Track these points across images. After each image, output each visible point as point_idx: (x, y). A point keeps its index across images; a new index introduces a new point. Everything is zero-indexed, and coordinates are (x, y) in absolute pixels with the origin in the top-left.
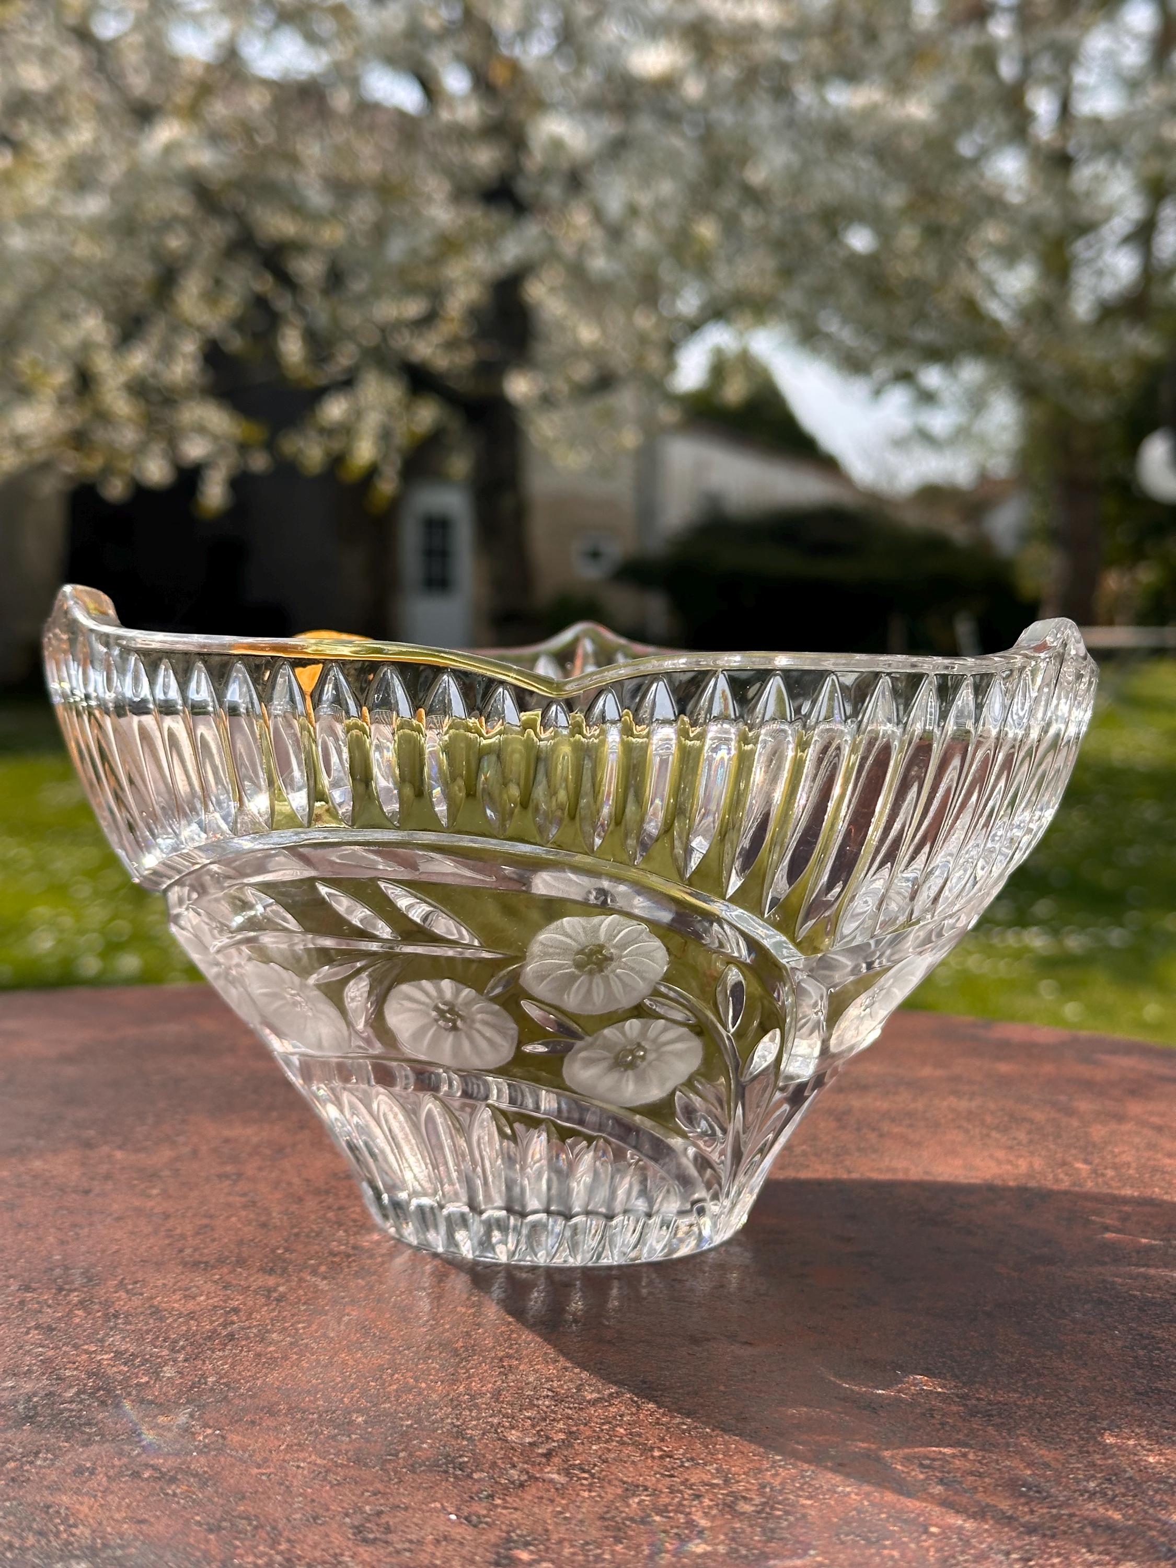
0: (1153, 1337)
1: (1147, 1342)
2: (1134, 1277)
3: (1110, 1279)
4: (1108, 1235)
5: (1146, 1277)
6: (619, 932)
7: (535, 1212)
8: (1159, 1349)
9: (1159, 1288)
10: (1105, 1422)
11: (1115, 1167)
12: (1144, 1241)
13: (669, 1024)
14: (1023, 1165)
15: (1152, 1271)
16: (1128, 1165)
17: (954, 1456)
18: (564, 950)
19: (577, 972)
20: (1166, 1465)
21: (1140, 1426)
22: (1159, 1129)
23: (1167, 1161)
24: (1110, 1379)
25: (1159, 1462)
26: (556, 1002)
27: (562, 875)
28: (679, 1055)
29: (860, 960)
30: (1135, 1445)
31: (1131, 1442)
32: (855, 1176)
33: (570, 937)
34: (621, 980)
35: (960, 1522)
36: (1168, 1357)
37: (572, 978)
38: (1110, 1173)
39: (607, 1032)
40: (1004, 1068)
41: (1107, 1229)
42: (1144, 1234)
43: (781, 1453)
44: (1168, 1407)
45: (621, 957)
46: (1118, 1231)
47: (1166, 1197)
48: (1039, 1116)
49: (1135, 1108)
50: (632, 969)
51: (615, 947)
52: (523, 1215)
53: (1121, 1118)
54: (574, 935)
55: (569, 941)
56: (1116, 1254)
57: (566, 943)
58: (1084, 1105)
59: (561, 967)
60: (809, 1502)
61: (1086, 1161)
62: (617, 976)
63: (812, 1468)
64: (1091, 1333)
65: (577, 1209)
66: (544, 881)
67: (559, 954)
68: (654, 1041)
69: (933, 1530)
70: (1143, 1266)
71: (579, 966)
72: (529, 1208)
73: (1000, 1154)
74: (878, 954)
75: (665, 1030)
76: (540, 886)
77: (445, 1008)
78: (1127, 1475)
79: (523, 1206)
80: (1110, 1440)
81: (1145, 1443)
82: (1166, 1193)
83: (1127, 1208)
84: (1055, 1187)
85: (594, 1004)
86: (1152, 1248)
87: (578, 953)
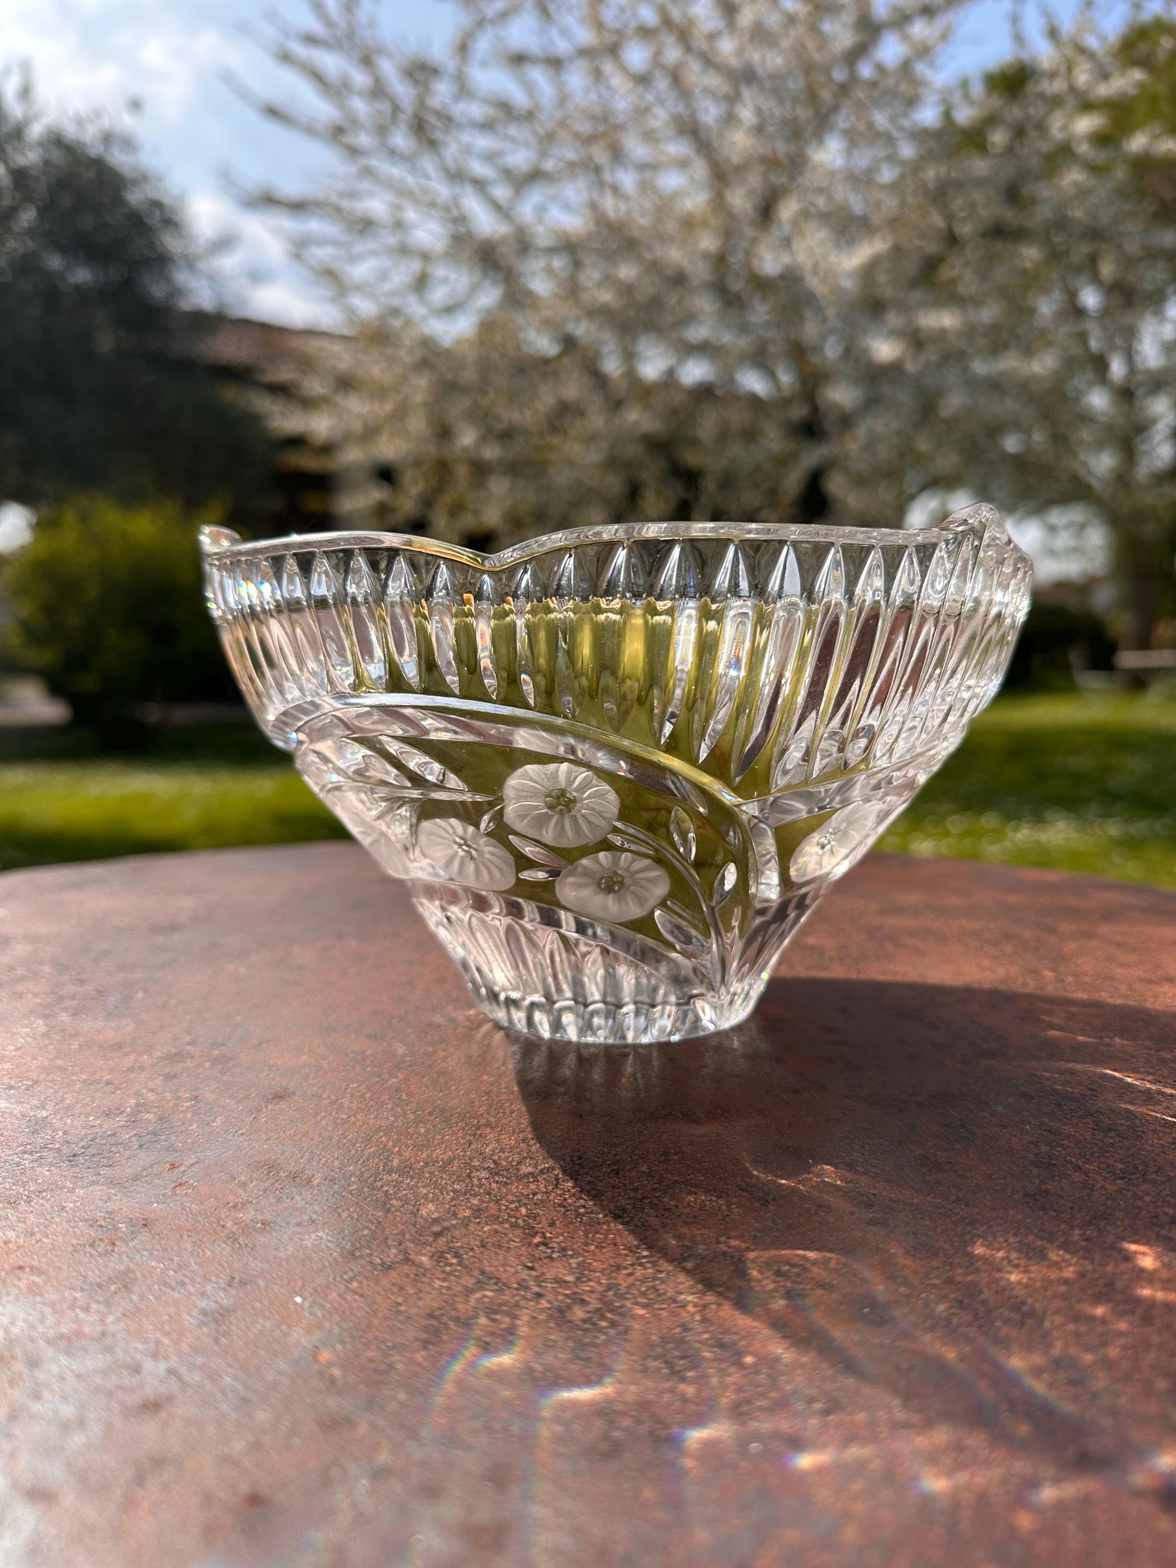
0: (1060, 1134)
1: (1053, 1137)
2: (1061, 1072)
3: (1040, 1073)
4: (1053, 1033)
5: (1073, 1073)
6: (575, 778)
7: (595, 1002)
8: (1062, 1146)
9: (1081, 1084)
10: (983, 1228)
11: (1075, 975)
12: (1081, 1038)
13: (635, 856)
14: (1001, 972)
15: (1079, 1067)
16: (1085, 973)
17: (815, 1262)
18: (535, 794)
19: (550, 812)
20: (1026, 1286)
21: (1015, 1235)
22: (1118, 945)
23: (1119, 970)
24: (1005, 1178)
25: (1019, 1283)
26: (537, 837)
27: (536, 732)
28: (652, 881)
29: (813, 805)
30: (1002, 1259)
31: (1001, 1254)
32: (863, 976)
33: (537, 783)
34: (586, 818)
35: (780, 1351)
36: (1067, 1155)
37: (545, 818)
38: (1070, 979)
39: (584, 861)
40: (1012, 899)
41: (1052, 1026)
42: (1083, 1032)
43: (650, 1248)
44: (1051, 1213)
45: (583, 800)
46: (1060, 1029)
47: (1110, 1000)
48: (1027, 934)
49: (1105, 929)
50: (593, 810)
51: (575, 790)
52: (586, 1005)
53: (1090, 936)
54: (540, 781)
55: (538, 786)
56: (1052, 1050)
57: (535, 788)
58: (1065, 926)
59: (536, 808)
60: (641, 1312)
61: (1053, 970)
62: (583, 816)
63: (670, 1268)
64: (1004, 1127)
65: (627, 1000)
66: (522, 737)
67: (531, 797)
68: (627, 870)
69: (749, 1360)
70: (1072, 1061)
71: (551, 807)
72: (590, 1000)
73: (986, 963)
74: (828, 800)
75: (633, 861)
76: (521, 742)
77: (462, 842)
78: (982, 1297)
79: (585, 999)
80: (979, 1250)
81: (1014, 1255)
82: (1111, 997)
83: (1074, 1010)
84: (1021, 990)
85: (568, 839)
86: (1085, 1045)
87: (547, 796)
